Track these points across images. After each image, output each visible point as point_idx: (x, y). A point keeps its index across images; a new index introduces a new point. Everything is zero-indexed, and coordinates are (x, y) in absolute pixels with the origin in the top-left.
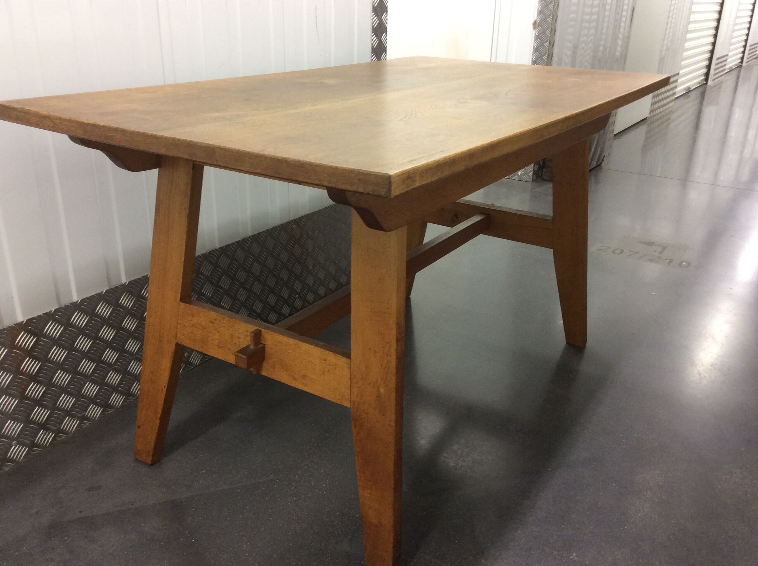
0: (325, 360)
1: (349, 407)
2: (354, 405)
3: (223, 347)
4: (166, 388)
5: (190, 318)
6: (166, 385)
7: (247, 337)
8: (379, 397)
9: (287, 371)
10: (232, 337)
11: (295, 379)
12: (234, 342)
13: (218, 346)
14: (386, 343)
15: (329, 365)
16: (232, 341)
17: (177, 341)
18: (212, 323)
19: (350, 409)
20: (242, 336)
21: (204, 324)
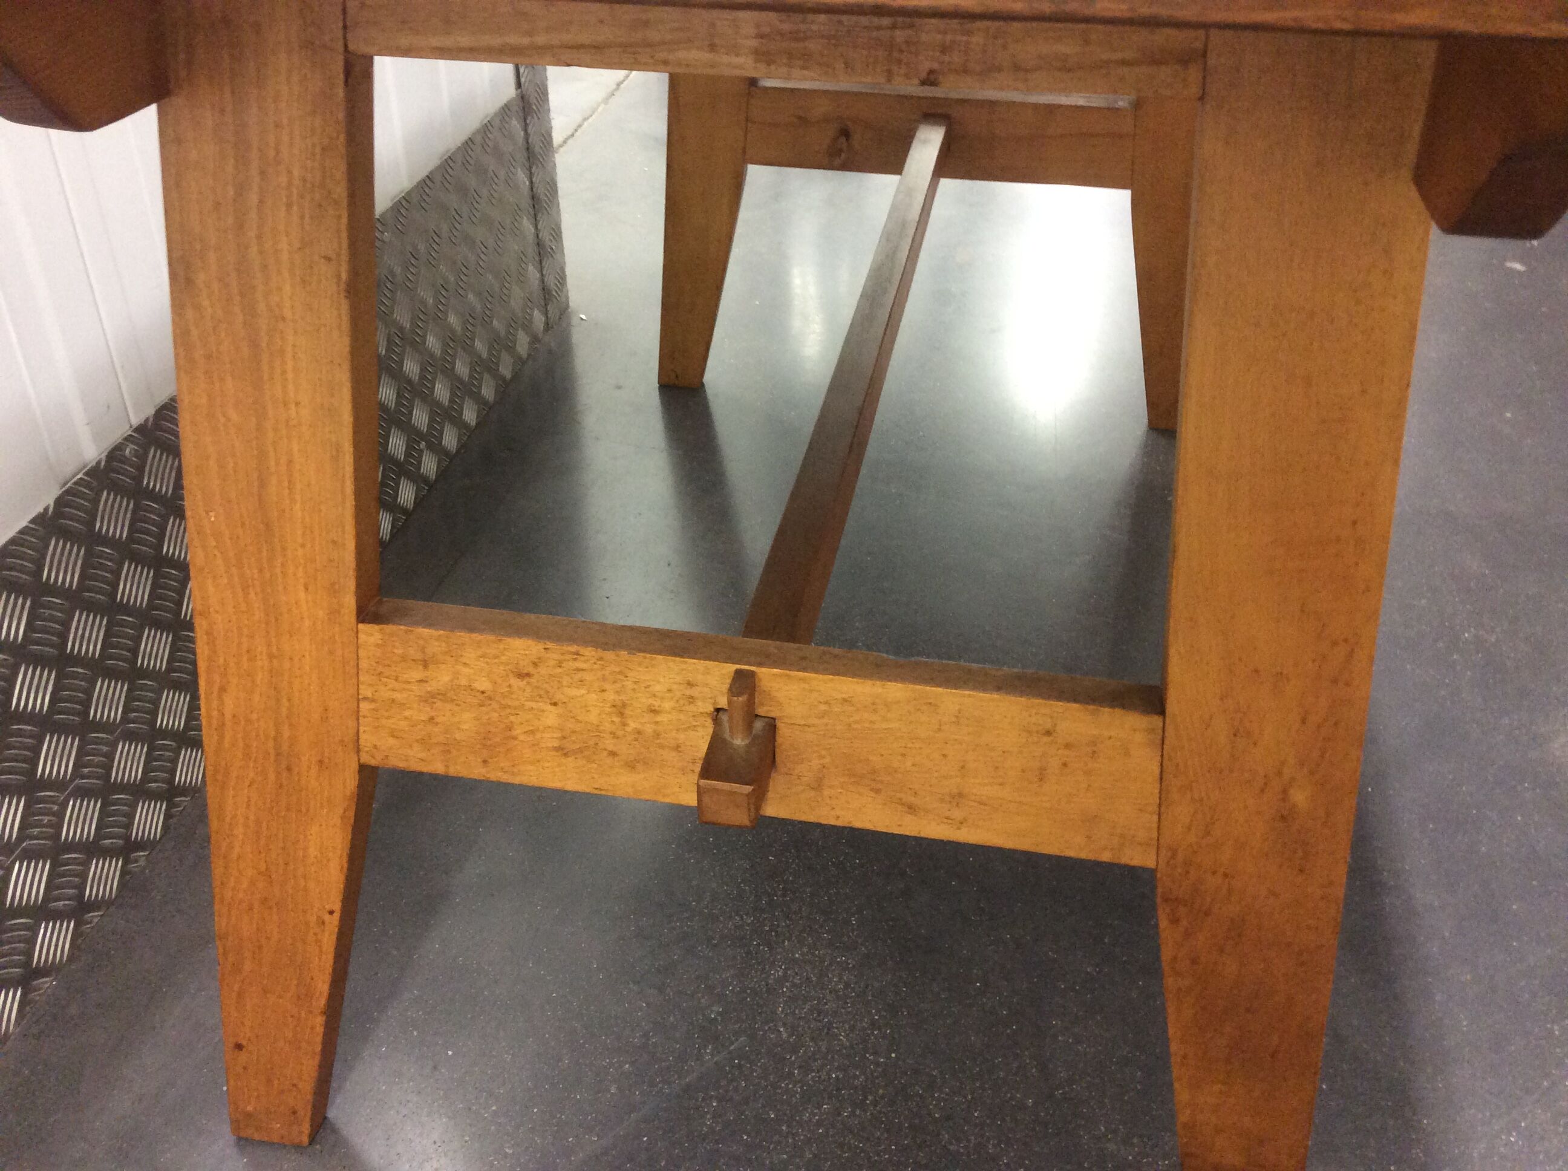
0: (1048, 733)
1: (1151, 863)
2: (1174, 855)
3: (581, 751)
4: (337, 916)
5: (417, 674)
6: (337, 907)
7: (690, 703)
8: (1283, 818)
9: (877, 791)
10: (621, 714)
11: (911, 809)
12: (632, 725)
13: (557, 749)
14: (1335, 644)
15: (1068, 746)
16: (624, 724)
17: (366, 759)
18: (522, 675)
19: (1153, 872)
20: (667, 705)
21: (483, 684)
